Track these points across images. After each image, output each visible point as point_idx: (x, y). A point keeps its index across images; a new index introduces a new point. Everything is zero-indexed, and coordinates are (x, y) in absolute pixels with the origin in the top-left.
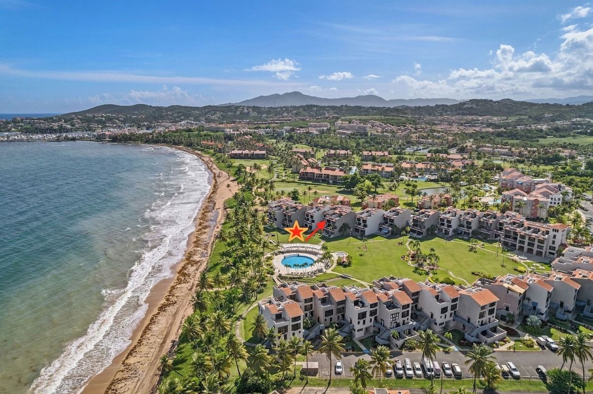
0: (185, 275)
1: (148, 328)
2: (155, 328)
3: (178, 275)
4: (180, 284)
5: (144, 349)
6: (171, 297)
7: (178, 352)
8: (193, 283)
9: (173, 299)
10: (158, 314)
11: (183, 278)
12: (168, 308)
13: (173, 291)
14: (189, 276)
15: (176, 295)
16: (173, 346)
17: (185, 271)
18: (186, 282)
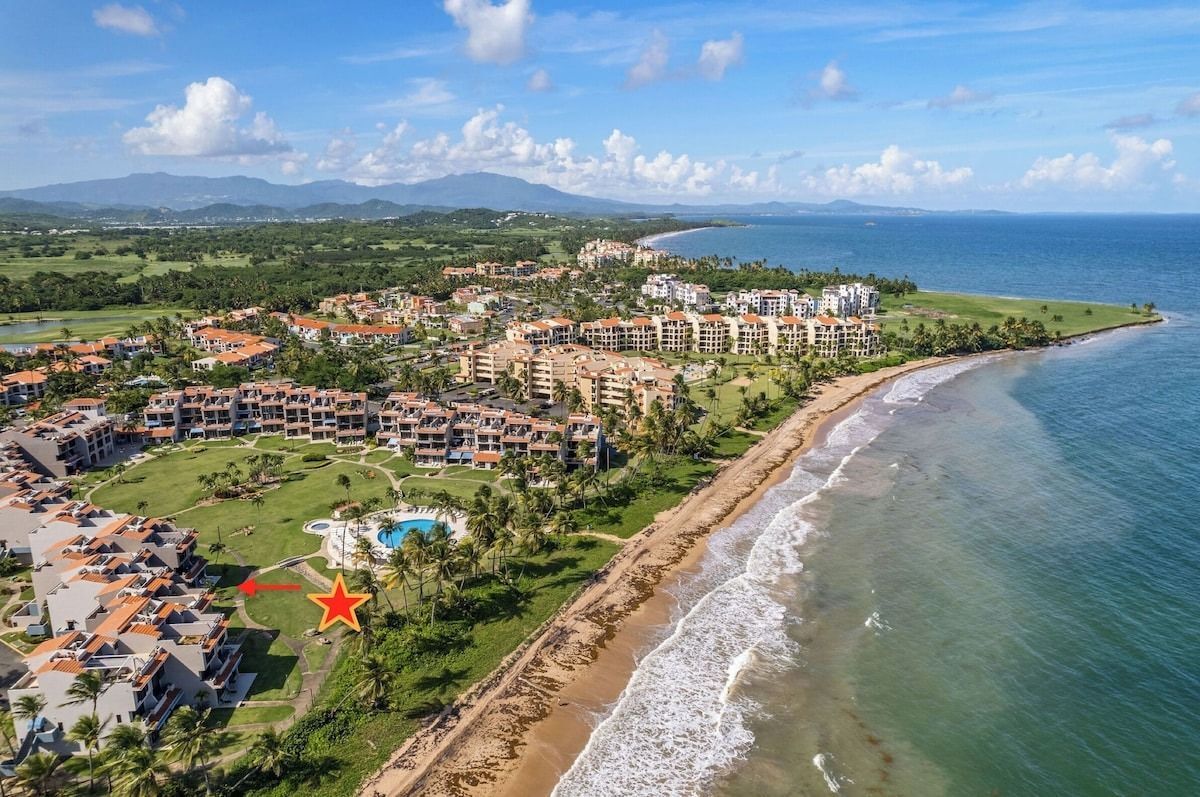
0: (640, 585)
1: (729, 511)
2: (718, 510)
3: (656, 589)
4: (660, 567)
5: (733, 495)
6: (685, 545)
7: (696, 483)
8: (634, 562)
9: (682, 542)
10: (710, 525)
11: (649, 577)
12: (694, 530)
13: (677, 555)
14: (634, 579)
15: (675, 547)
16: (698, 490)
17: (635, 593)
18: (645, 569)
